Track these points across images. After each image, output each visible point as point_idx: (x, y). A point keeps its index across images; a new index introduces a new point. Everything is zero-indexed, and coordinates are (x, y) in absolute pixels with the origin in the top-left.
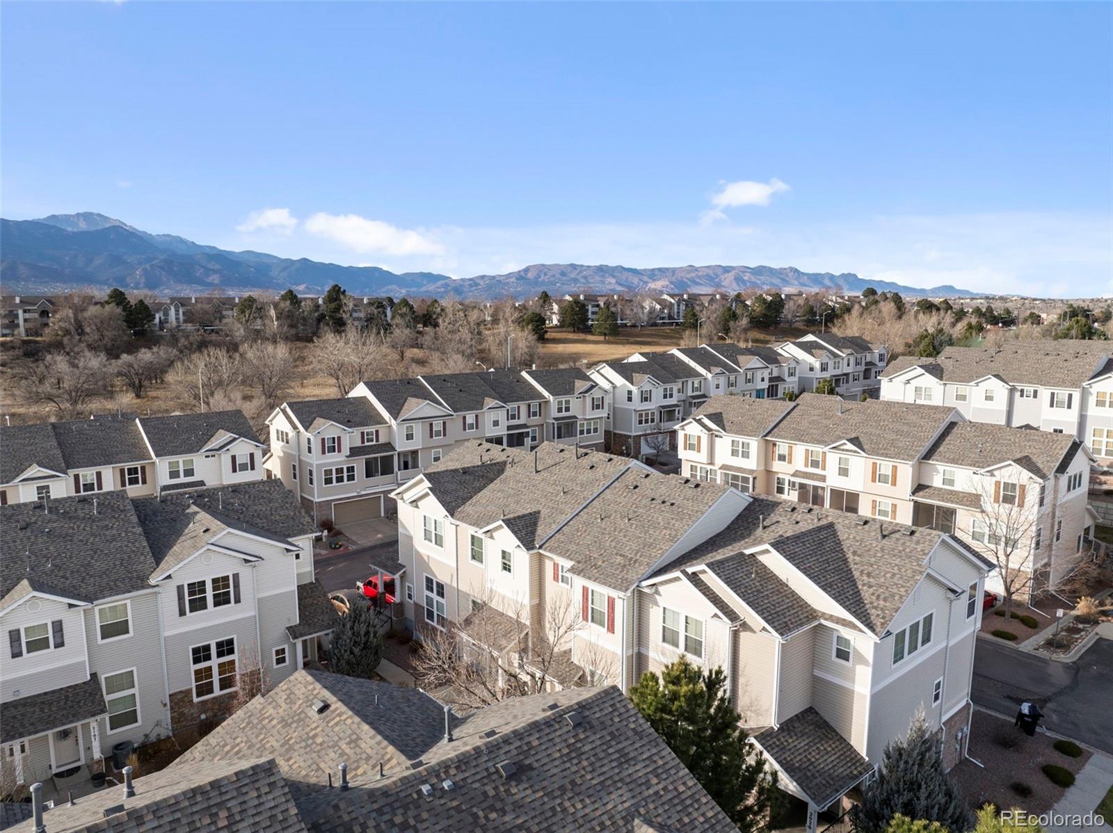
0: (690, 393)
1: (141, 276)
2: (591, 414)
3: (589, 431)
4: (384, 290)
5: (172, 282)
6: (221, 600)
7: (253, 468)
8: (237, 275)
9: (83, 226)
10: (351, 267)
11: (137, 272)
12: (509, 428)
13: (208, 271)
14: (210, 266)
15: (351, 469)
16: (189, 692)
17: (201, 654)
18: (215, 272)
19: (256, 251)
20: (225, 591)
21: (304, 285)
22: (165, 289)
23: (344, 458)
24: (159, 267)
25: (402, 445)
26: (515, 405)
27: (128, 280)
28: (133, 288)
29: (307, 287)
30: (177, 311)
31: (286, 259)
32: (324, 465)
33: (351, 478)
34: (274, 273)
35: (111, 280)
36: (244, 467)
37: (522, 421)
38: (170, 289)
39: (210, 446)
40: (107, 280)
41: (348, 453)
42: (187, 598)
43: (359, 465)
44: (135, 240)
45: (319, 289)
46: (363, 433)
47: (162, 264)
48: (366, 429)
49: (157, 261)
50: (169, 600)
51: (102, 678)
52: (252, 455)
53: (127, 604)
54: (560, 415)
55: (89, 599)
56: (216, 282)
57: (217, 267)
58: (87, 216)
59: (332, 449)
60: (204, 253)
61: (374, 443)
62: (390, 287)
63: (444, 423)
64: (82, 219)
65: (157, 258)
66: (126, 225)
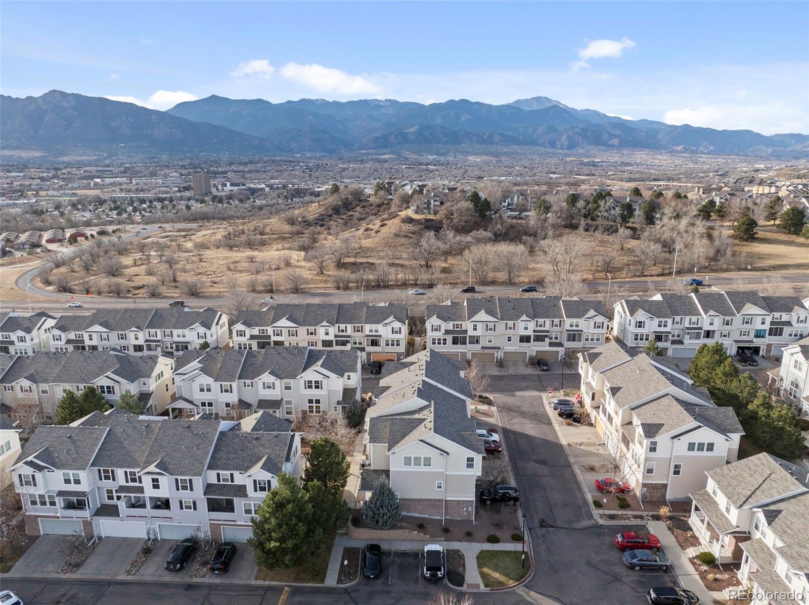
0: (687, 325)
1: (565, 140)
2: (592, 330)
3: (592, 340)
4: (751, 149)
5: (585, 144)
6: (317, 387)
7: (400, 333)
8: (631, 139)
9: (535, 106)
10: (725, 130)
11: (564, 138)
12: (534, 331)
13: (612, 136)
14: (613, 132)
15: (445, 340)
16: (307, 411)
17: (311, 401)
18: (615, 136)
19: (649, 119)
20: (318, 385)
21: (682, 146)
22: (579, 150)
23: (441, 335)
24: (579, 134)
25: (471, 333)
26: (542, 320)
27: (557, 143)
28: (559, 149)
29: (684, 148)
30: (518, 198)
31: (672, 126)
32: (433, 336)
33: (445, 343)
34: (660, 137)
35: (547, 143)
36: (396, 332)
37: (547, 328)
38: (583, 149)
39: (385, 322)
40: (544, 143)
41: (444, 332)
42: (307, 384)
43: (449, 338)
44: (565, 115)
45: (694, 149)
46: (454, 324)
47: (580, 131)
48: (456, 323)
49: (577, 129)
50: (302, 384)
51: (284, 400)
52: (400, 328)
53: (291, 382)
54: (572, 328)
55: (281, 379)
56: (615, 144)
57: (619, 132)
58: (538, 99)
59: (436, 330)
60: (611, 123)
61: (459, 329)
62: (758, 147)
63: (495, 325)
64: (534, 101)
65: (577, 127)
66: (561, 104)
